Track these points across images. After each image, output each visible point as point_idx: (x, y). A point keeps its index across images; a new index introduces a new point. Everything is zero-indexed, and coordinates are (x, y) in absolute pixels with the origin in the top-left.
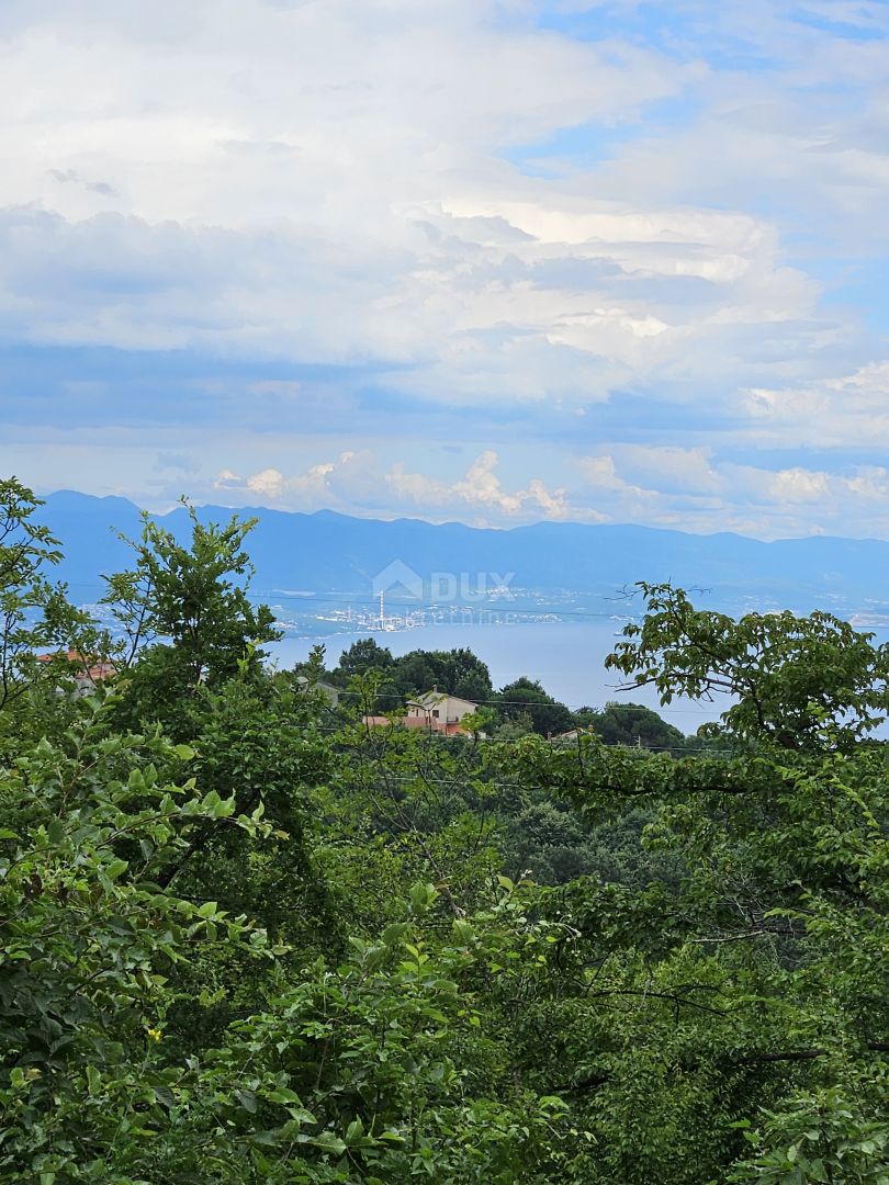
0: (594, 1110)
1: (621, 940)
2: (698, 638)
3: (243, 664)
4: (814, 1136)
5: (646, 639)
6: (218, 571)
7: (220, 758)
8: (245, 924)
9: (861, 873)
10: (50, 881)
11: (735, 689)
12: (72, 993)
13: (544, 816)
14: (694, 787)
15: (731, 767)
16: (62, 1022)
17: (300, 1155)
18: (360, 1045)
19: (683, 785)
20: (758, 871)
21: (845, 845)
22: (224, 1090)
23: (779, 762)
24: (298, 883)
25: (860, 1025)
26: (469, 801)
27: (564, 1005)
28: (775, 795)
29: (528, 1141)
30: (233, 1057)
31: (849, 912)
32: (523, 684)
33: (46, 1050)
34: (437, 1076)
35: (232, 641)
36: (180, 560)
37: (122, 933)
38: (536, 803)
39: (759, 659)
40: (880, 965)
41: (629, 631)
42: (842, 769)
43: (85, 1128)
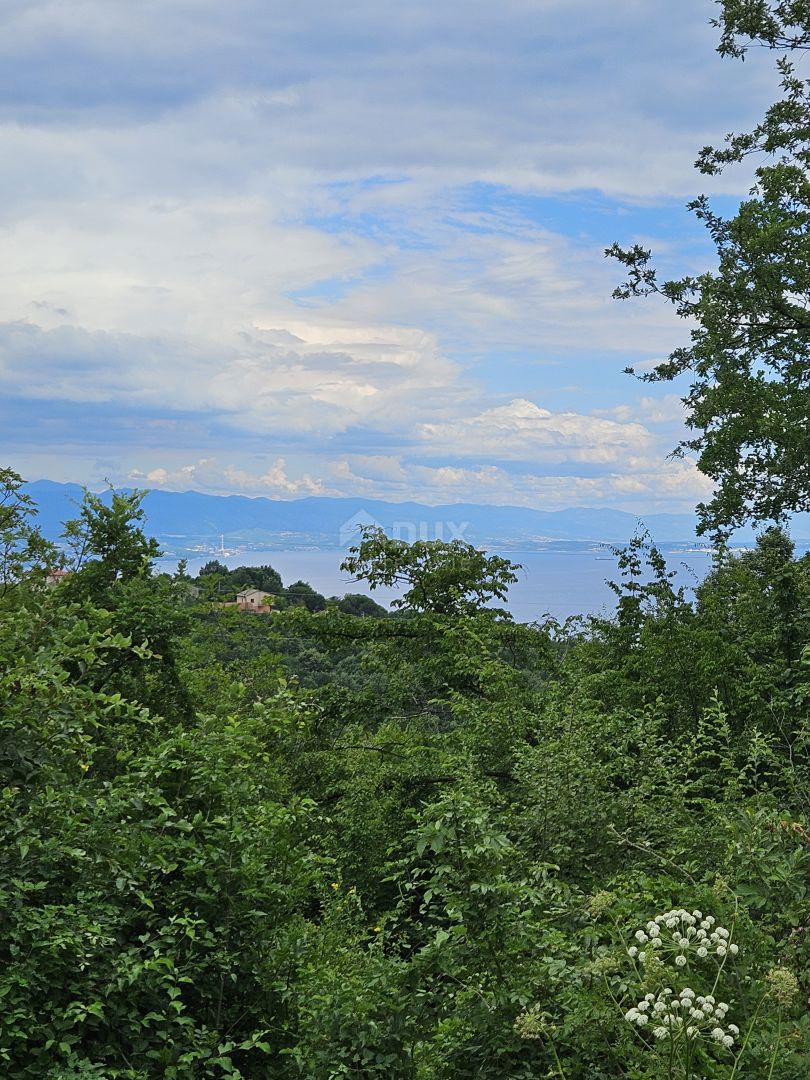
0: (336, 812)
1: (351, 719)
2: (390, 554)
3: (141, 569)
4: (449, 815)
5: (362, 554)
6: (127, 518)
7: (128, 621)
8: (136, 706)
9: (480, 679)
10: (25, 684)
11: (411, 581)
12: (39, 747)
13: (311, 656)
14: (389, 634)
15: (409, 623)
16: (32, 762)
17: (168, 834)
18: (202, 772)
19: (383, 634)
20: (425, 680)
21: (471, 665)
22: (126, 799)
23: (435, 620)
24: (172, 689)
25: (481, 763)
26: (270, 648)
27: (319, 754)
28: (433, 639)
29: (295, 824)
30: (131, 780)
31: (474, 700)
32: (300, 584)
33: (24, 778)
34: (244, 788)
35: (135, 557)
36: (105, 513)
37: (67, 712)
38: (308, 649)
39: (424, 565)
40: (491, 729)
41: (353, 550)
42: (470, 624)
43: (47, 822)
